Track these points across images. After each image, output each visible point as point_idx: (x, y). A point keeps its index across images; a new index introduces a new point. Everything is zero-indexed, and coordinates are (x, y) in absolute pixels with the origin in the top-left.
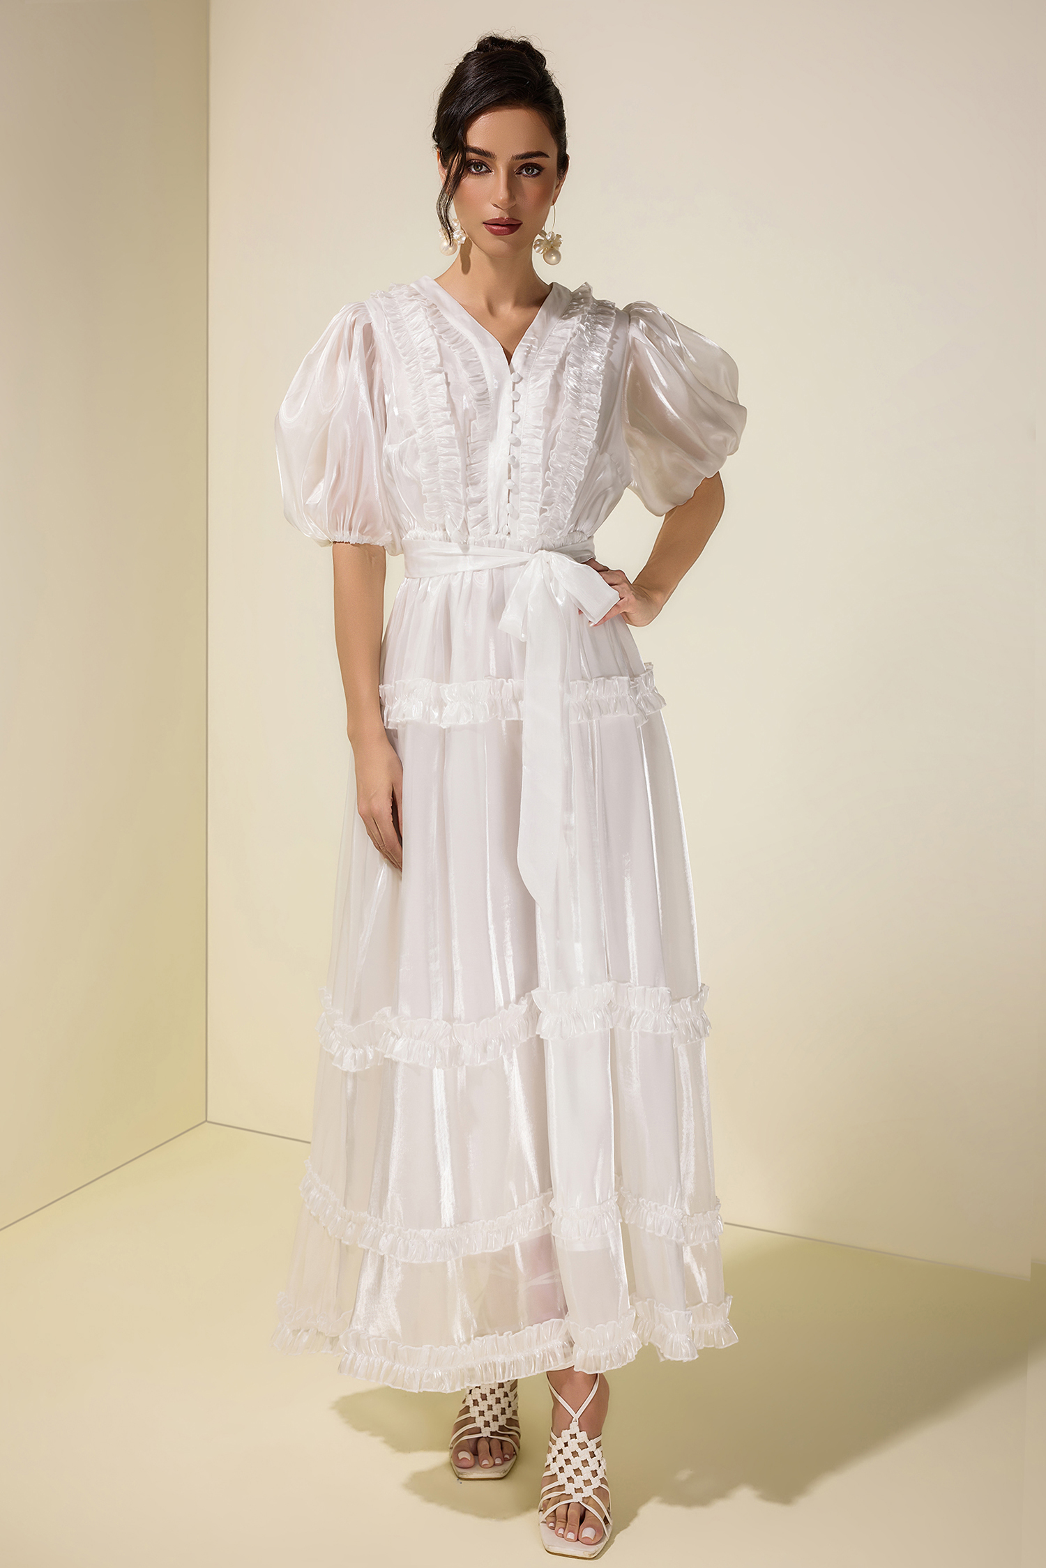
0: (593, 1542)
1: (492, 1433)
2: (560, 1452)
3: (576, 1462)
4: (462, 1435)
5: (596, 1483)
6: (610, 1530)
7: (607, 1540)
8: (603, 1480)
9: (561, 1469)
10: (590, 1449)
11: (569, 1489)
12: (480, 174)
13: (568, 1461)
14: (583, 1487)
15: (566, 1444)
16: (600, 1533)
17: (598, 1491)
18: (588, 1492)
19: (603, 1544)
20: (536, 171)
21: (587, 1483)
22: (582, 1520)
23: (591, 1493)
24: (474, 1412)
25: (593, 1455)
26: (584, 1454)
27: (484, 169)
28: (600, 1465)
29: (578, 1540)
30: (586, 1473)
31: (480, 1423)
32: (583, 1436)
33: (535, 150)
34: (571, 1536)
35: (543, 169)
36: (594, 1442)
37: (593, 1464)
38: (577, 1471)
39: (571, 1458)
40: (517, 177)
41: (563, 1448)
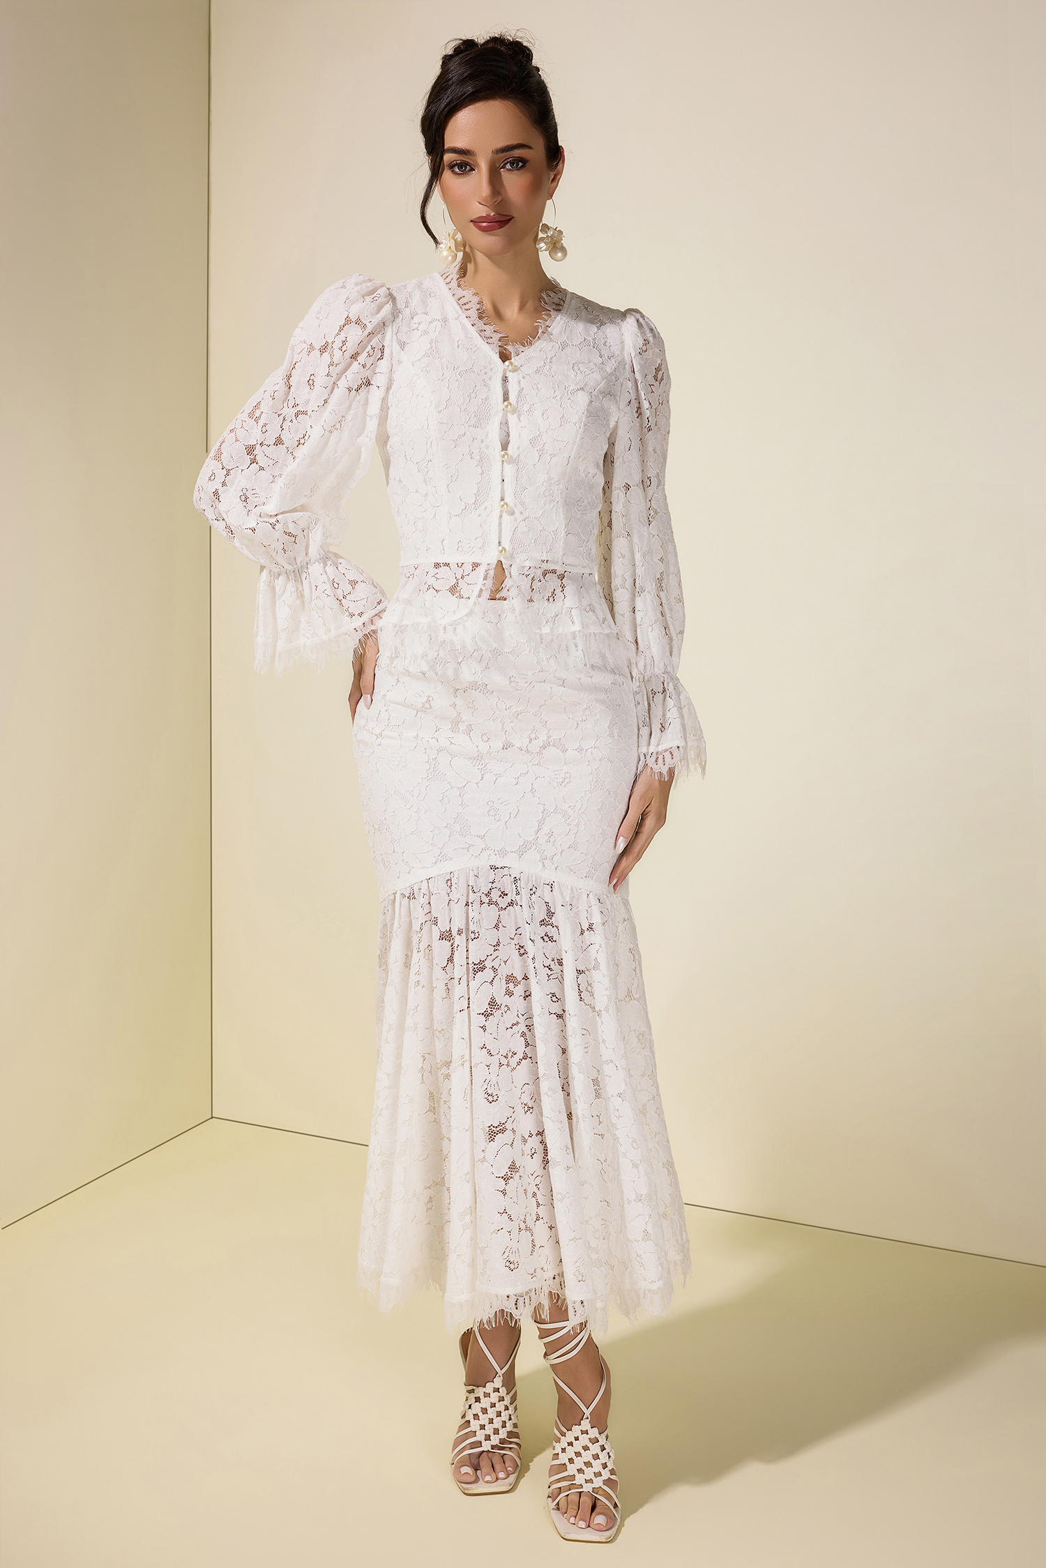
0: (605, 1529)
1: (493, 1447)
2: (570, 1444)
3: (587, 1456)
4: (463, 1449)
5: (606, 1474)
6: (620, 1516)
7: (618, 1523)
8: (612, 1472)
9: (571, 1461)
10: (601, 1443)
11: (579, 1479)
12: (464, 173)
13: (578, 1454)
14: (594, 1479)
15: (577, 1439)
16: (611, 1520)
17: (608, 1482)
18: (598, 1482)
19: (614, 1529)
20: (520, 164)
21: (598, 1474)
22: (593, 1508)
23: (601, 1484)
24: (475, 1425)
25: (603, 1448)
26: (595, 1449)
27: (468, 168)
28: (609, 1457)
29: (589, 1526)
30: (597, 1466)
31: (480, 1436)
32: (594, 1433)
33: (515, 142)
34: (582, 1524)
35: (528, 161)
36: (603, 1436)
37: (603, 1457)
38: (588, 1464)
39: (582, 1451)
40: (500, 173)
41: (574, 1441)
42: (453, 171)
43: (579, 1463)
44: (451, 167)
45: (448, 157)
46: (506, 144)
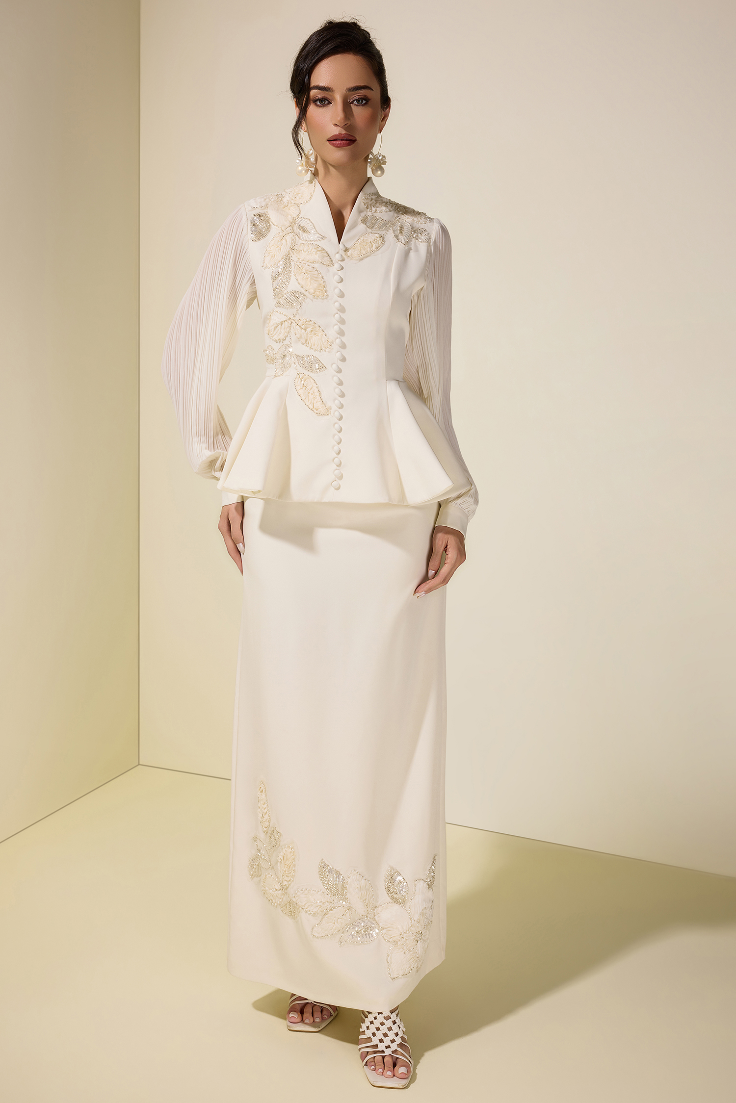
0: (404, 1077)
2: (372, 1023)
3: (384, 1029)
5: (398, 1040)
8: (402, 1038)
9: (374, 1034)
10: (392, 1019)
11: (381, 1047)
12: (323, 106)
13: (378, 1029)
14: (391, 1044)
16: (408, 1070)
17: (401, 1045)
18: (394, 1046)
19: (411, 1076)
20: (364, 102)
21: (393, 1041)
22: (395, 1065)
23: (396, 1048)
25: (394, 1023)
26: (389, 1023)
27: (327, 102)
28: (399, 1028)
29: (394, 1076)
30: (392, 1035)
33: (362, 85)
34: (388, 1074)
35: (370, 100)
37: (395, 1028)
38: (385, 1035)
39: (380, 1026)
40: (351, 106)
41: (374, 1020)
42: (316, 104)
43: (379, 1035)
44: (315, 101)
45: (313, 93)
46: (356, 85)
